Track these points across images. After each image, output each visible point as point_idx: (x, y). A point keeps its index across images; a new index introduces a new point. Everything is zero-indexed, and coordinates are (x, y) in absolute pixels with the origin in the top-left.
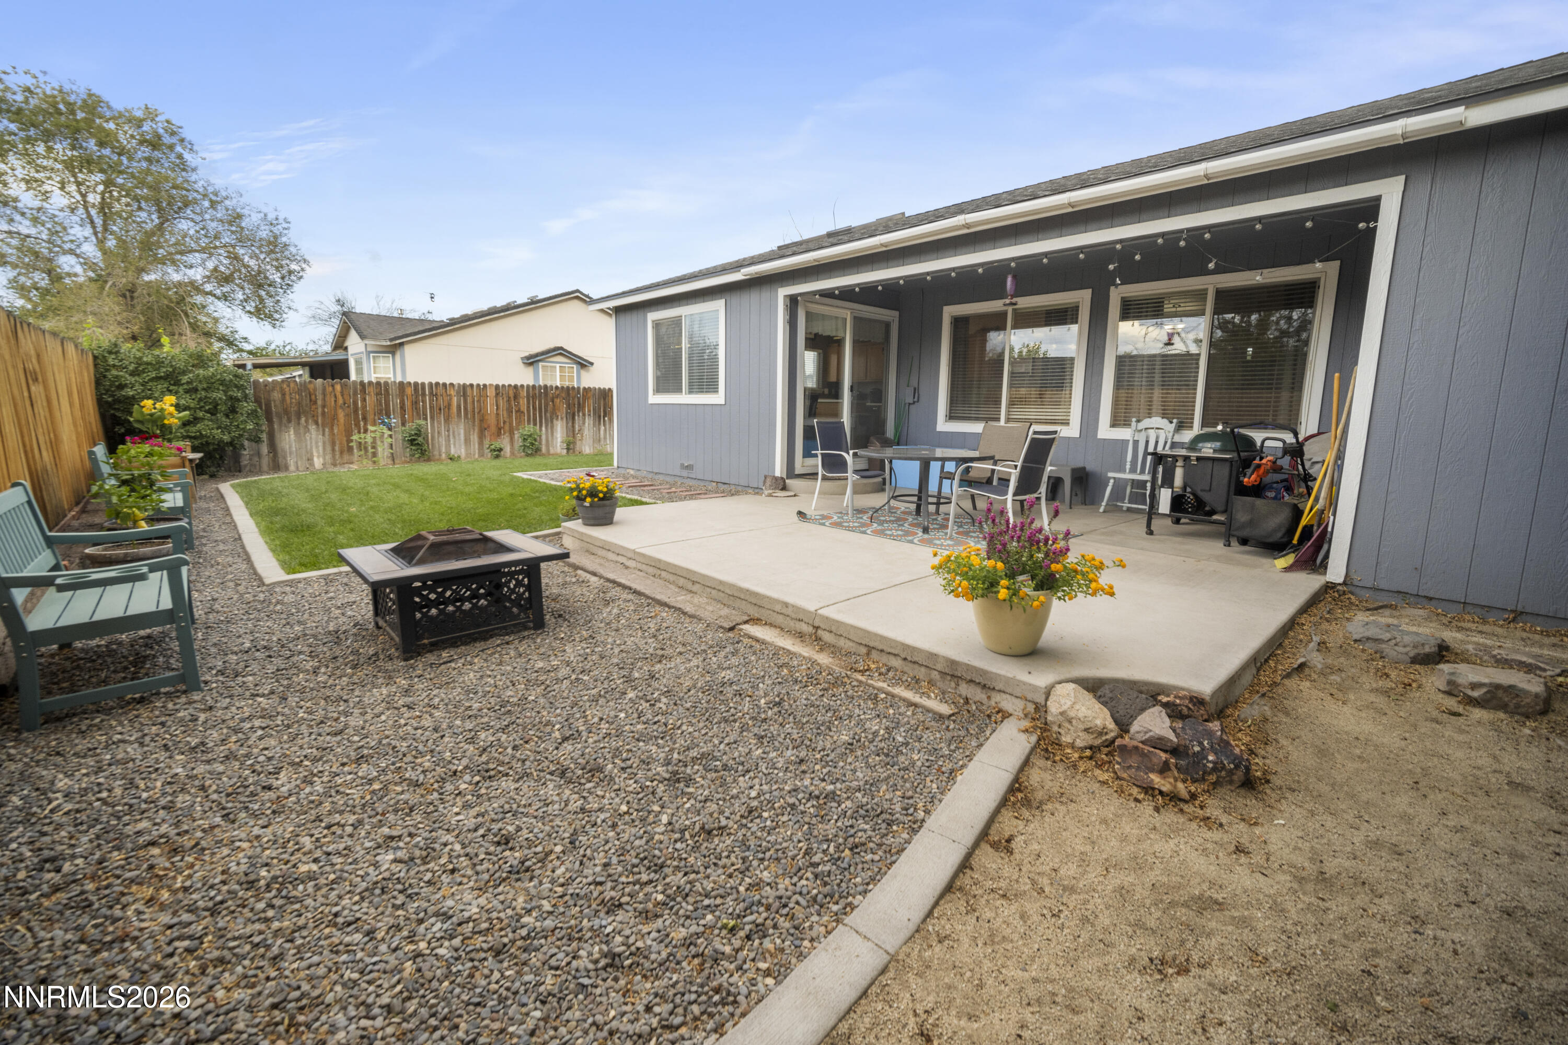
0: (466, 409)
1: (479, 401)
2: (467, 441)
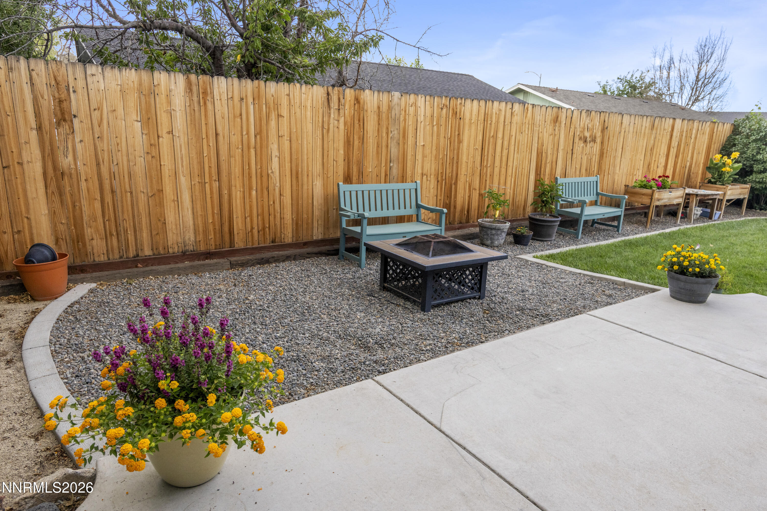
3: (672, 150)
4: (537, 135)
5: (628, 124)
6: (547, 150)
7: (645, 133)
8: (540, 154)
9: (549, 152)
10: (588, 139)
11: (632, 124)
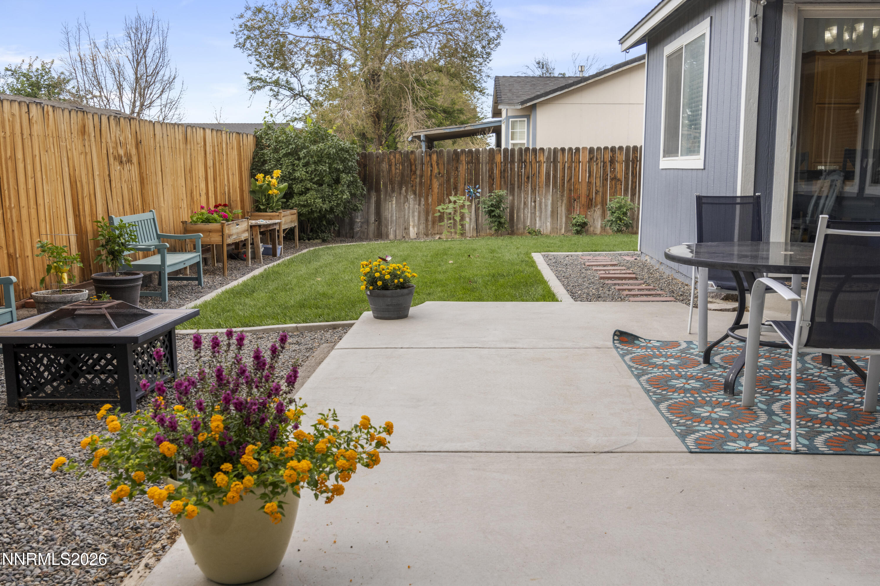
0: (555, 177)
1: (570, 168)
2: (554, 213)
3: (209, 170)
4: (65, 154)
5: (161, 136)
6: (81, 177)
7: (180, 148)
8: (73, 184)
9: (84, 180)
10: (124, 159)
11: (165, 135)
